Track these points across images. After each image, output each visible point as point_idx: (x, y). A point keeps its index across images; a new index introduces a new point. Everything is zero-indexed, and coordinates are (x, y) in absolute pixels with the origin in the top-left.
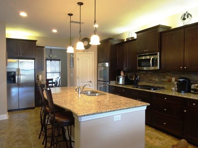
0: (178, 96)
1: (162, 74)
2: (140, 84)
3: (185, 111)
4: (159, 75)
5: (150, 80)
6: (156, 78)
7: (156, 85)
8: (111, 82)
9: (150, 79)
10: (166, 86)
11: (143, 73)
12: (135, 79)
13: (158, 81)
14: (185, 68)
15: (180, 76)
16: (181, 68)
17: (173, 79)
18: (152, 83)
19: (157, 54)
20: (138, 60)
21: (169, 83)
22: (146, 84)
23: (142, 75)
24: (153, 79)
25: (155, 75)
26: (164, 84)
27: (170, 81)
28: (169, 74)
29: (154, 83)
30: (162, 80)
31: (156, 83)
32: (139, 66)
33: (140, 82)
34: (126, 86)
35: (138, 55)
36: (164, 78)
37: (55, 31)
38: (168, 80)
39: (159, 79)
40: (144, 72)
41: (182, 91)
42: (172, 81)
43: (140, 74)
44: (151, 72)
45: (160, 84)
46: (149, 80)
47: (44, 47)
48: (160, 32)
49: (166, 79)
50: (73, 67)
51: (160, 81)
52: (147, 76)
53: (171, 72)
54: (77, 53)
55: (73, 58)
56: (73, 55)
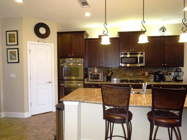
4: (133, 71)
5: (124, 75)
9: (124, 74)
13: (132, 75)
15: (152, 71)
20: (121, 57)
23: (115, 71)
24: (127, 74)
25: (129, 71)
26: (138, 77)
27: (144, 75)
28: (142, 69)
30: (136, 74)
31: (130, 77)
32: (121, 63)
35: (120, 53)
36: (139, 72)
38: (142, 74)
39: (133, 74)
44: (125, 68)
50: (18, 62)
51: (134, 75)
52: (121, 72)
53: (144, 68)
54: (28, 42)
55: (18, 49)
56: (17, 45)
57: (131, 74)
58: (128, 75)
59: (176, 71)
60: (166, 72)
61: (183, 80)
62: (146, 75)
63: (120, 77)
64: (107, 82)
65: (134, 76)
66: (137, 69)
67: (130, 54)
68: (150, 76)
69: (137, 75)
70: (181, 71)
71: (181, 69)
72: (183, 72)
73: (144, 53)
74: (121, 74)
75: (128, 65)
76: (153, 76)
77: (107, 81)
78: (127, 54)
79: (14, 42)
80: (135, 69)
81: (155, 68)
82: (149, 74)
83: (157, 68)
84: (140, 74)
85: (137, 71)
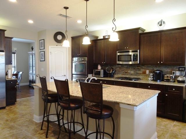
0: (160, 84)
1: (137, 67)
2: (116, 76)
3: (167, 95)
4: (134, 68)
5: (126, 73)
6: (131, 71)
8: (89, 75)
9: (126, 71)
10: (140, 77)
11: (118, 67)
12: (112, 72)
14: (162, 62)
15: (153, 69)
16: (159, 62)
17: (147, 72)
18: (128, 75)
19: (137, 51)
20: (118, 55)
21: (144, 75)
22: (122, 76)
23: (118, 69)
24: (129, 72)
25: (131, 68)
26: (139, 76)
27: (144, 73)
28: (143, 67)
29: (130, 75)
30: (137, 72)
31: (132, 75)
32: (118, 61)
33: (116, 74)
34: (105, 78)
35: (117, 52)
36: (140, 70)
37: (31, 22)
38: (143, 72)
39: (134, 72)
40: (120, 66)
41: (158, 81)
42: (146, 73)
43: (115, 67)
44: (127, 66)
45: (135, 75)
47: (12, 38)
48: (140, 33)
49: (141, 71)
50: (44, 61)
52: (123, 69)
53: (145, 66)
54: (50, 47)
55: (44, 52)
56: (44, 49)
57: (132, 72)
60: (169, 71)
62: (147, 73)
66: (139, 67)
74: (123, 71)
76: (152, 74)
79: (43, 47)
81: (156, 66)
82: (150, 72)
83: (159, 67)
84: (141, 72)
85: (138, 68)
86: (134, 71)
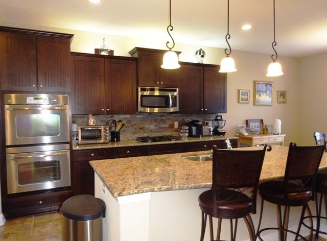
4: (156, 120)
5: (141, 128)
6: (151, 124)
7: (153, 135)
9: (141, 126)
13: (154, 128)
14: (206, 109)
16: (203, 109)
17: (176, 125)
18: (145, 132)
19: (175, 91)
20: (141, 95)
21: (171, 129)
24: (146, 126)
25: (149, 120)
26: (164, 132)
27: (172, 126)
29: (148, 132)
30: (161, 126)
31: (151, 131)
32: (141, 106)
35: (140, 88)
36: (164, 123)
38: (169, 125)
39: (155, 126)
45: (157, 132)
46: (138, 128)
49: (166, 124)
51: (158, 128)
52: (135, 123)
53: (173, 114)
57: (152, 127)
58: (147, 129)
59: (216, 120)
61: (225, 133)
62: (175, 127)
63: (134, 133)
64: (112, 145)
65: (156, 129)
66: (163, 118)
67: (160, 90)
68: (181, 129)
69: (162, 128)
70: (221, 120)
71: (221, 116)
72: (225, 121)
73: (177, 89)
74: (135, 127)
75: (156, 110)
76: (187, 128)
77: (112, 141)
78: (153, 90)
80: (160, 118)
81: (187, 116)
82: (180, 125)
83: (190, 116)
84: (167, 126)
85: (162, 120)
86: (156, 124)
